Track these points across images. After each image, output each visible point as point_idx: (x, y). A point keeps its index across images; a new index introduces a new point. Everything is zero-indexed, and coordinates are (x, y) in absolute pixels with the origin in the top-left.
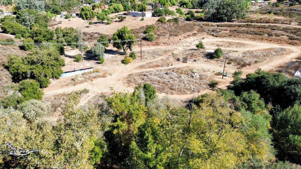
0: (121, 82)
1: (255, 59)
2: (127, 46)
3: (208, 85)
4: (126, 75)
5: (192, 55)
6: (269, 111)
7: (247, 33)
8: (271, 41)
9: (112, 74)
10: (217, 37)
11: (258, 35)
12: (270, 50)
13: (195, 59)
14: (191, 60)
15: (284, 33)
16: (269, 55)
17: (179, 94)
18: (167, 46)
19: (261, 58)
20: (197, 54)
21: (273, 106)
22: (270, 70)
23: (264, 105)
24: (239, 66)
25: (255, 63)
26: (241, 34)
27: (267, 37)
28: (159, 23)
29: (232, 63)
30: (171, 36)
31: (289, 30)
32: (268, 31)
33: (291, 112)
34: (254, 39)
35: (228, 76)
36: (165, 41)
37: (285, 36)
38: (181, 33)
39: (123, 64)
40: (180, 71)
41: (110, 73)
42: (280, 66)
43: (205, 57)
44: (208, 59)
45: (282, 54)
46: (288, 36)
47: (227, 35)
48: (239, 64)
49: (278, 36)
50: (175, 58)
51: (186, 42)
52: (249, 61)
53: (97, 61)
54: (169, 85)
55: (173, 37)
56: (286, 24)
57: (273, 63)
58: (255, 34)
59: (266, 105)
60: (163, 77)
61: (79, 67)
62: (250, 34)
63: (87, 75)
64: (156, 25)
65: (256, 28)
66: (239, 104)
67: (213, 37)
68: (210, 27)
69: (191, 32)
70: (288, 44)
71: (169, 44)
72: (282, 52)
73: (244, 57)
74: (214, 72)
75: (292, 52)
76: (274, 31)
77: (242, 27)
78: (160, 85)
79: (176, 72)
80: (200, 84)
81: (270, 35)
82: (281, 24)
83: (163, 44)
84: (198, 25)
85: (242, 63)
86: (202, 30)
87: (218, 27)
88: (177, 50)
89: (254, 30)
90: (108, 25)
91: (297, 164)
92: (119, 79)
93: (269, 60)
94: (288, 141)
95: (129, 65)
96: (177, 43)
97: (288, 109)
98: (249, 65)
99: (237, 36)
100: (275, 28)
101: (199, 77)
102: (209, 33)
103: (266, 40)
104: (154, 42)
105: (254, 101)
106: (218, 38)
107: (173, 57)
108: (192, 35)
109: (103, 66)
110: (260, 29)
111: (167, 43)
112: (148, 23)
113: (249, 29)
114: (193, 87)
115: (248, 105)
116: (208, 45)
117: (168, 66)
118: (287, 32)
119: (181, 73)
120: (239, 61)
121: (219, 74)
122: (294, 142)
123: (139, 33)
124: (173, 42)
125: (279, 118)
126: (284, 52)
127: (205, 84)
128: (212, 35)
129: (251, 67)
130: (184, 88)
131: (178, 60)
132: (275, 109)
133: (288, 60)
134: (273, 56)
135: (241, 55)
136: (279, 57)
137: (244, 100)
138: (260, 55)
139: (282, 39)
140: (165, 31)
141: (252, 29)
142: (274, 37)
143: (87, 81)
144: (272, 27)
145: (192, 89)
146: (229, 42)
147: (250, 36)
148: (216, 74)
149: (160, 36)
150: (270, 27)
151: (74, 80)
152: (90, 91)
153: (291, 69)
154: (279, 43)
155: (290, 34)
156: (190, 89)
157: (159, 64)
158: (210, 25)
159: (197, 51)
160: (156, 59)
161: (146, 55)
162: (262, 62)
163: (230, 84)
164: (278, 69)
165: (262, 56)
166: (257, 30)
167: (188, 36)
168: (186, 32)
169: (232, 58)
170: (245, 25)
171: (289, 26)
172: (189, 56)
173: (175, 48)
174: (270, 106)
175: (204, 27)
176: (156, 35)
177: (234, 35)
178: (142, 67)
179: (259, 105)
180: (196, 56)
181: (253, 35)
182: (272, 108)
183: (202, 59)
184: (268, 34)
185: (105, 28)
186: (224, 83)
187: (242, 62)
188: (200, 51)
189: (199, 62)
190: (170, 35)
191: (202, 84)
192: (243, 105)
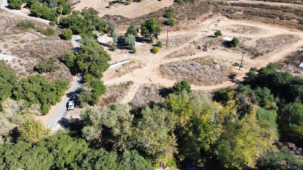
0: (155, 73)
1: (267, 49)
2: (153, 36)
3: (228, 77)
4: (157, 65)
5: (211, 43)
6: (276, 103)
7: (260, 15)
8: (282, 25)
9: (146, 64)
10: (231, 18)
11: (270, 17)
12: (280, 37)
13: (214, 47)
14: (210, 48)
15: (295, 16)
16: (279, 43)
17: (206, 86)
18: (187, 32)
19: (272, 47)
20: (215, 42)
21: (280, 99)
22: (279, 61)
23: (273, 98)
24: (252, 56)
25: (267, 53)
26: (254, 17)
27: (279, 21)
28: (176, 4)
29: (247, 53)
30: (190, 20)
31: (300, 13)
32: (279, 13)
33: (292, 107)
34: (266, 23)
35: (243, 67)
36: (185, 26)
37: (295, 20)
38: (198, 16)
39: (153, 54)
40: (203, 61)
41: (144, 64)
42: (287, 56)
43: (223, 45)
44: (225, 47)
45: (290, 42)
46: (298, 19)
47: (241, 17)
48: (253, 54)
49: (289, 20)
50: (196, 46)
51: (203, 26)
52: (262, 50)
53: (129, 51)
54: (197, 77)
55: (191, 21)
56: (298, 3)
57: (282, 52)
58: (268, 16)
59: (275, 99)
60: (190, 69)
61: (120, 60)
62: (263, 16)
63: (127, 66)
64: (173, 6)
65: (268, 9)
66: (255, 98)
67: (228, 19)
68: (224, 6)
69: (207, 13)
70: (297, 29)
71: (188, 30)
72: (291, 40)
73: (257, 46)
74: (232, 62)
75: (300, 39)
76: (286, 14)
77: (256, 8)
78: (189, 77)
79: (199, 63)
80: (222, 76)
81: (281, 18)
82: (293, 3)
83: (183, 30)
84: (212, 4)
85: (255, 53)
86: (217, 10)
87: (232, 6)
88: (197, 37)
89: (267, 12)
90: (127, 6)
91: (292, 143)
92: (153, 70)
93: (279, 49)
94: (288, 127)
95: (157, 55)
96: (195, 28)
97: (290, 104)
98: (262, 55)
99: (250, 19)
100: (287, 10)
101: (220, 68)
102: (224, 14)
103: (278, 24)
104: (174, 27)
105: (266, 96)
106: (232, 20)
107: (194, 44)
108: (208, 17)
109: (136, 56)
110: (272, 10)
111: (187, 28)
112: (166, 4)
113: (262, 10)
114: (216, 79)
115: (261, 99)
116: (224, 30)
117: (191, 55)
118: (298, 15)
119: (204, 64)
120: (253, 51)
121: (236, 65)
122: (292, 129)
123: (160, 17)
124: (192, 27)
125: (283, 110)
126: (293, 40)
127: (226, 76)
128: (227, 16)
129: (263, 57)
130: (210, 80)
131: (199, 48)
132: (281, 102)
133: (295, 48)
134: (282, 44)
135: (255, 45)
136: (288, 45)
137: (259, 95)
138: (271, 45)
139: (292, 23)
140: (183, 14)
141: (265, 11)
142: (284, 21)
143: (128, 72)
144: (284, 8)
145: (216, 81)
146: (243, 26)
147: (263, 19)
148: (233, 65)
149: (179, 20)
150: (282, 8)
151: (118, 72)
152: (134, 82)
153: (297, 59)
154: (289, 28)
155: (301, 17)
156: (214, 81)
157: (183, 53)
158: (224, 4)
159: (215, 39)
160: (180, 47)
161: (171, 44)
162: (273, 51)
163: (246, 76)
164: (285, 59)
165: (273, 45)
166: (270, 11)
167: (205, 18)
168: (202, 13)
169: (247, 48)
170: (258, 5)
171: (301, 7)
172: (208, 43)
173: (195, 35)
174: (278, 99)
175: (219, 6)
176: (176, 19)
177: (248, 17)
178: (169, 56)
179: (269, 99)
180: (214, 44)
181: (266, 18)
182: (279, 101)
183: (220, 47)
184: (280, 17)
185: (125, 10)
186: (241, 75)
187: (256, 51)
188: (218, 39)
189: (217, 50)
190: (188, 19)
191: (223, 76)
192: (257, 99)
